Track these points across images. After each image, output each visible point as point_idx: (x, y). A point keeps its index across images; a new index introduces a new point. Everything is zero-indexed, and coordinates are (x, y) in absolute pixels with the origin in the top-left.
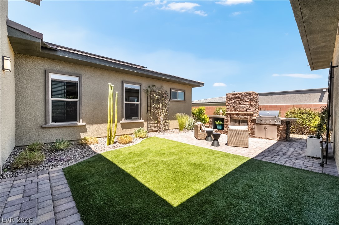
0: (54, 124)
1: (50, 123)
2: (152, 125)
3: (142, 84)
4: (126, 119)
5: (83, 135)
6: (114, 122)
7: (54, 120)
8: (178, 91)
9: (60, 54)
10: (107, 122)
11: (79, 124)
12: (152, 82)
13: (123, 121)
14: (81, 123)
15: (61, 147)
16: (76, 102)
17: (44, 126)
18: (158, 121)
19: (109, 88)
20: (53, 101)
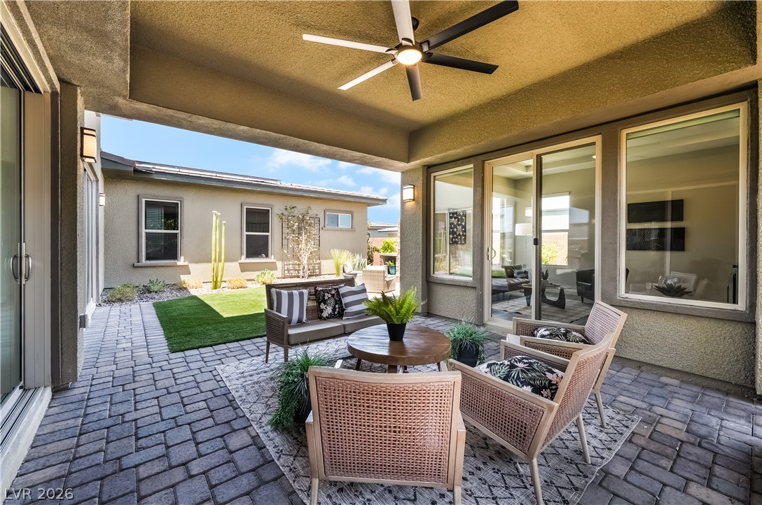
0: (148, 262)
1: (144, 261)
2: (291, 267)
3: (273, 206)
4: (248, 256)
5: (183, 278)
6: (220, 261)
7: (148, 258)
8: (339, 214)
9: (156, 177)
10: (211, 262)
11: (179, 263)
12: (290, 203)
13: (244, 260)
14: (181, 262)
15: (155, 288)
16: (176, 234)
17: (136, 264)
18: (300, 261)
19: (214, 217)
20: (146, 233)
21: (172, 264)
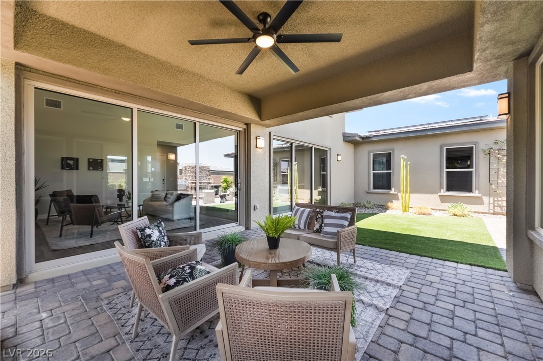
0: (374, 190)
1: (372, 190)
3: (477, 142)
4: (448, 190)
5: (395, 203)
7: (374, 188)
11: (391, 192)
13: (443, 192)
14: (393, 191)
16: (390, 173)
17: (368, 191)
19: (402, 160)
20: (374, 173)
21: (386, 193)
